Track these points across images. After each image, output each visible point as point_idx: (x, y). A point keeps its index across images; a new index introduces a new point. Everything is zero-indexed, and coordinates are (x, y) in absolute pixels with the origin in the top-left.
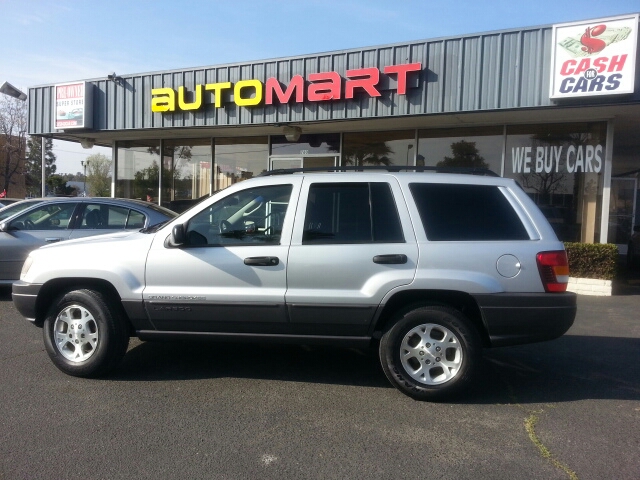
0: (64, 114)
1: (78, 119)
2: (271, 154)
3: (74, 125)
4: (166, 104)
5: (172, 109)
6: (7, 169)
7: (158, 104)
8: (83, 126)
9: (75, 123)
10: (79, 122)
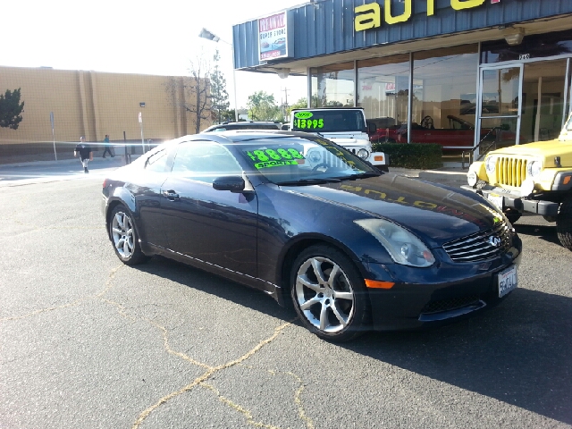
0: (267, 46)
1: (282, 49)
2: (481, 63)
3: (277, 55)
4: (371, 20)
5: (378, 24)
6: (198, 106)
7: (362, 23)
8: (286, 56)
9: (279, 53)
10: (283, 53)
